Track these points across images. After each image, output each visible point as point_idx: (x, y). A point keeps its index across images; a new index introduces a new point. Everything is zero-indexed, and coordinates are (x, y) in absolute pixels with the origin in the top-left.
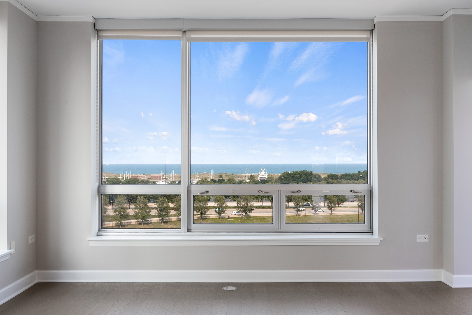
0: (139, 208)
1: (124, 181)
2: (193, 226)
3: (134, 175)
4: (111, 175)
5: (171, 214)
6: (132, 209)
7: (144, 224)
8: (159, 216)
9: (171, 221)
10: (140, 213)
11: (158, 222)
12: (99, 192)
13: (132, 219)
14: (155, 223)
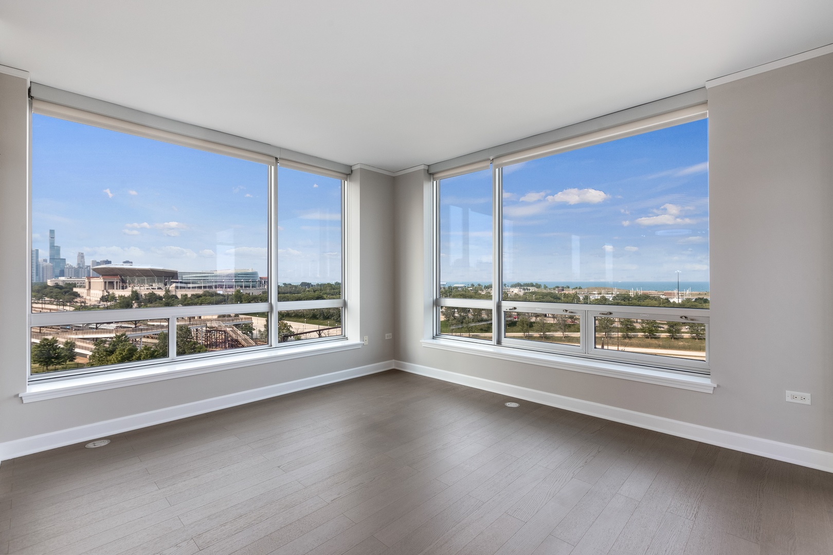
0: (646, 323)
1: (634, 296)
3: (645, 292)
4: (621, 291)
5: (682, 331)
6: (639, 323)
7: (651, 338)
8: (669, 331)
9: (683, 338)
10: (647, 327)
11: (667, 338)
13: (639, 332)
14: (664, 338)
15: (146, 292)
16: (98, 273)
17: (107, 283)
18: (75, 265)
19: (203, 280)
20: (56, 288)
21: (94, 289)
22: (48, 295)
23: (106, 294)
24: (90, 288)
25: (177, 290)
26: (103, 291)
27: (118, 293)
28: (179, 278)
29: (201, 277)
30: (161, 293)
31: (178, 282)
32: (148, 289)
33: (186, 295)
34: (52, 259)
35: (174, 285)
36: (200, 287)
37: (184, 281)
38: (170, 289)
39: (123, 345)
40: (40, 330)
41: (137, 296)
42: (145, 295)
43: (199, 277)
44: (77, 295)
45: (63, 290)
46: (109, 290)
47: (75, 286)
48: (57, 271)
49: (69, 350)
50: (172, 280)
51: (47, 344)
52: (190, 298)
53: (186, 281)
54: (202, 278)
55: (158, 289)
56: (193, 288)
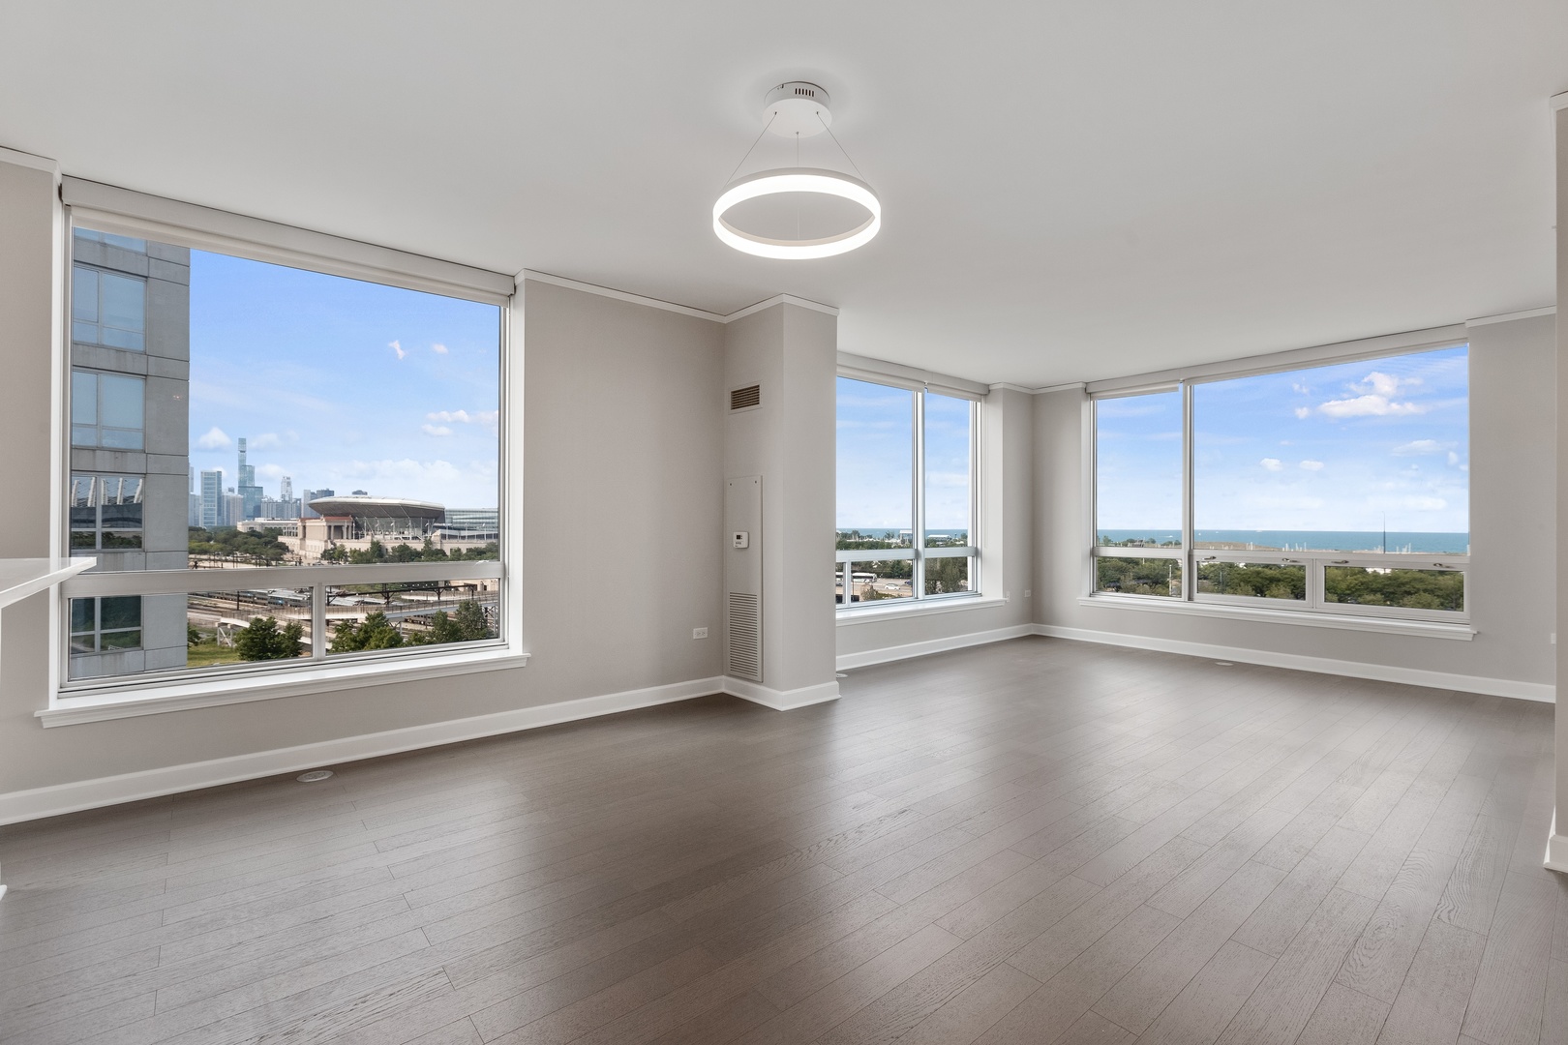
2: (1197, 595)
12: (1093, 553)
15: (394, 545)
16: (318, 511)
17: (332, 528)
18: (278, 498)
19: (486, 523)
20: (252, 535)
21: (312, 539)
22: (241, 549)
23: (330, 546)
24: (304, 536)
25: (444, 541)
26: (326, 541)
27: (350, 545)
28: (447, 521)
29: (483, 518)
30: (419, 546)
31: (444, 528)
32: (396, 539)
33: (459, 550)
34: (242, 487)
35: (439, 532)
36: (480, 537)
37: (455, 525)
38: (432, 539)
39: (380, 633)
40: (238, 605)
41: (380, 551)
42: (393, 548)
43: (480, 518)
44: (284, 548)
45: (263, 540)
46: (335, 541)
47: (280, 532)
48: (250, 507)
49: (292, 638)
50: (436, 524)
51: (261, 627)
52: (466, 554)
53: (458, 525)
54: (484, 520)
55: (413, 538)
56: (470, 537)
